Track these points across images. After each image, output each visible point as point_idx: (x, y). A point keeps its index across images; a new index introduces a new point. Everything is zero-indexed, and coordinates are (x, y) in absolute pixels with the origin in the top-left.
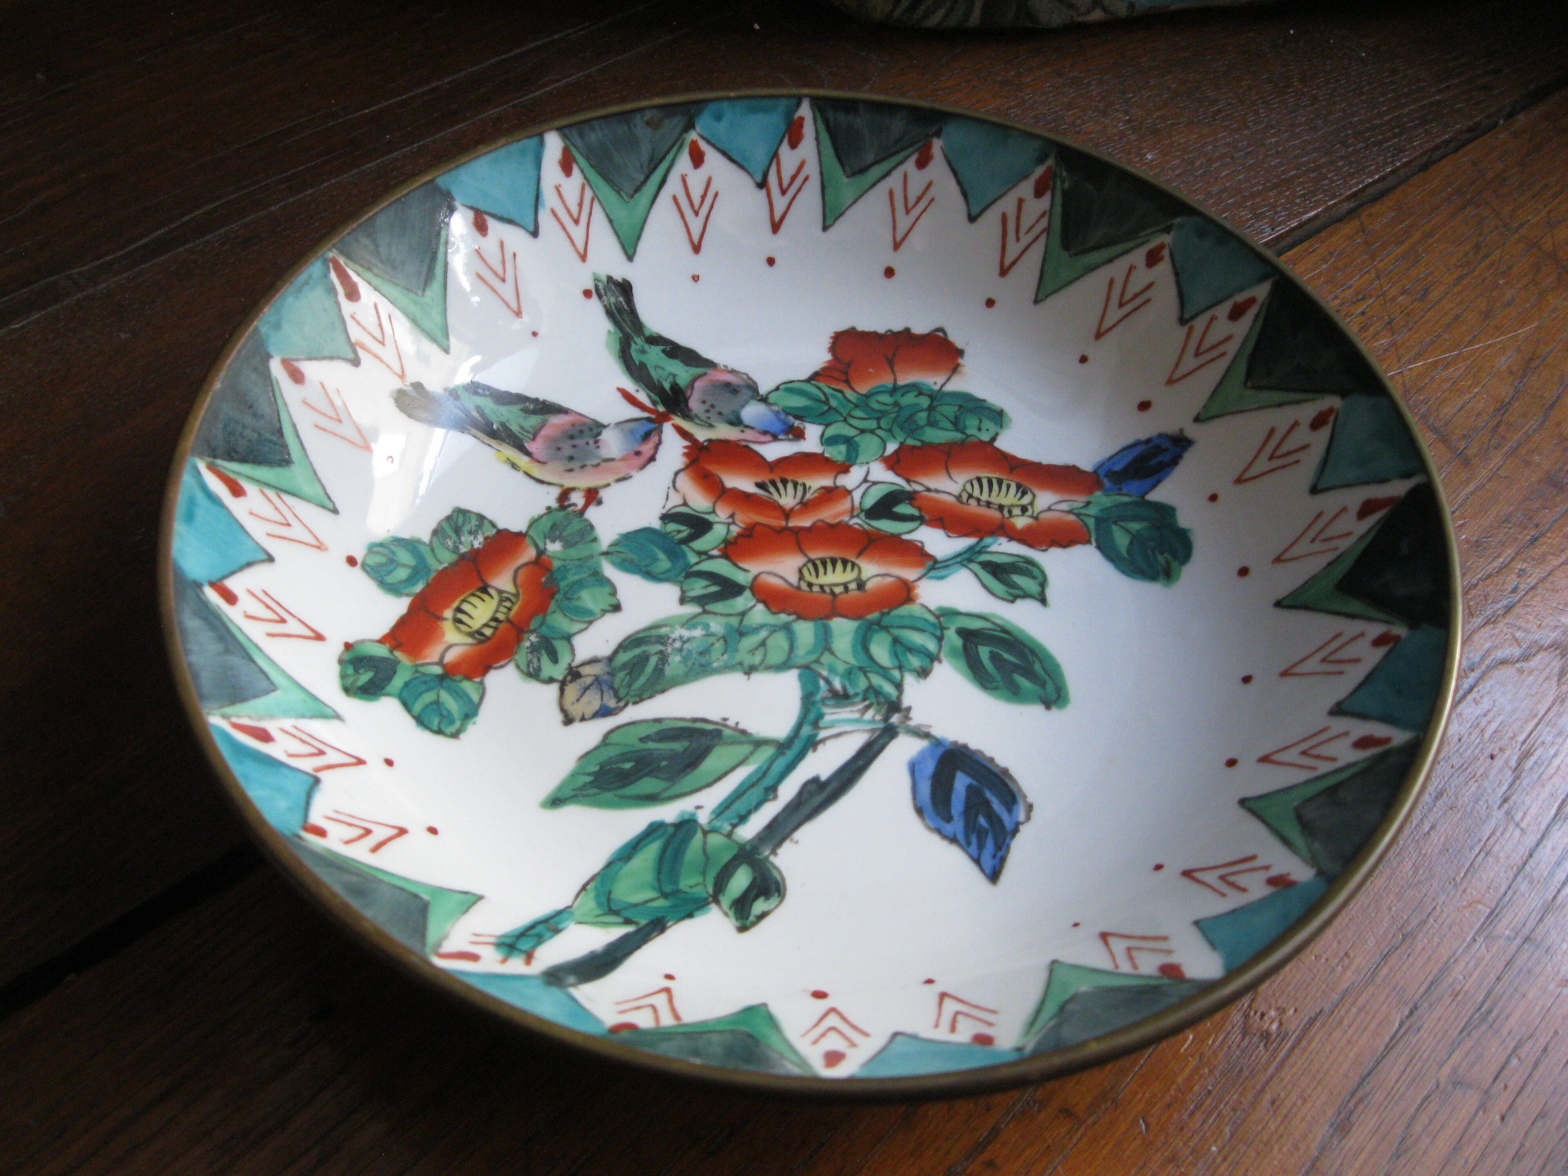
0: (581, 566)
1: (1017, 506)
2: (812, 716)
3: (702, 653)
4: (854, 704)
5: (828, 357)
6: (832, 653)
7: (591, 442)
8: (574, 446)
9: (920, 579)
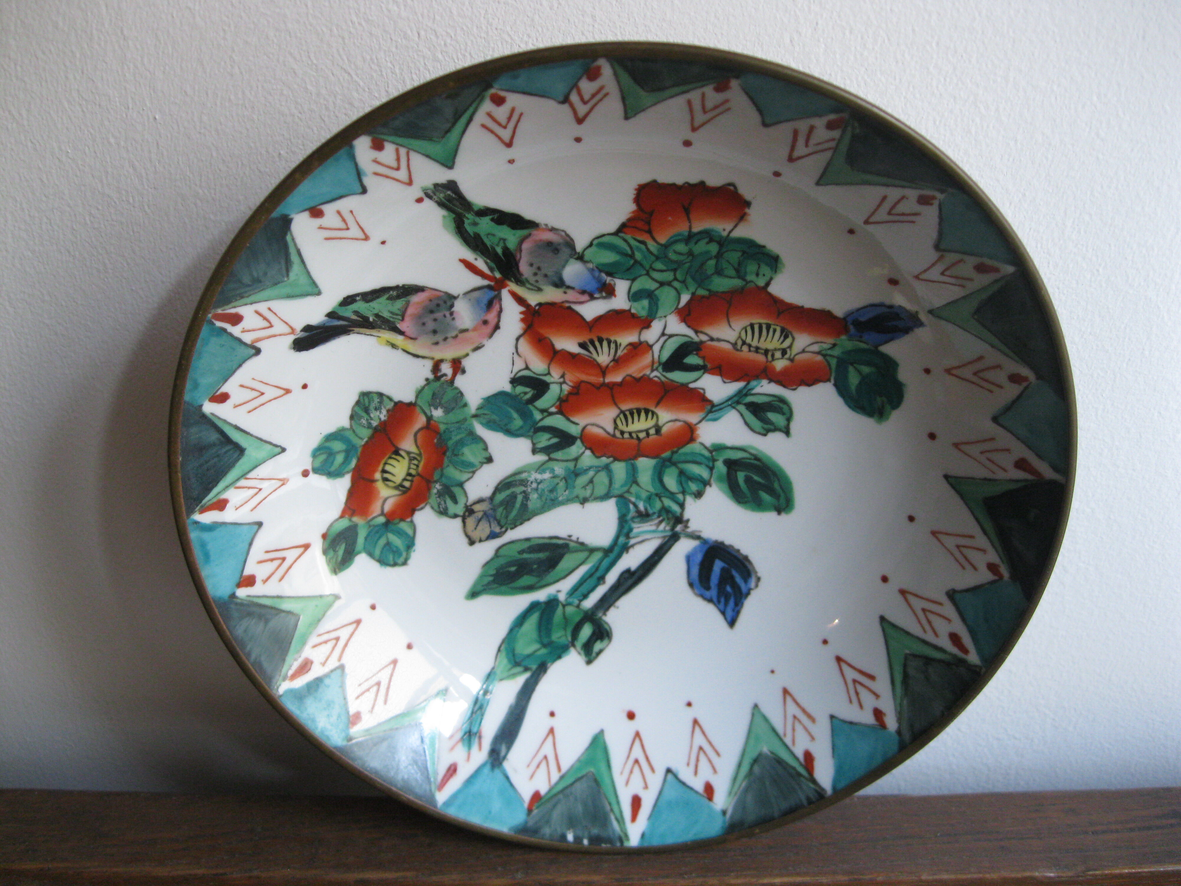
0: (459, 428)
1: (779, 349)
2: (625, 531)
3: (551, 491)
4: (652, 520)
5: (633, 207)
6: (638, 485)
7: (447, 314)
8: (435, 320)
9: (700, 421)
